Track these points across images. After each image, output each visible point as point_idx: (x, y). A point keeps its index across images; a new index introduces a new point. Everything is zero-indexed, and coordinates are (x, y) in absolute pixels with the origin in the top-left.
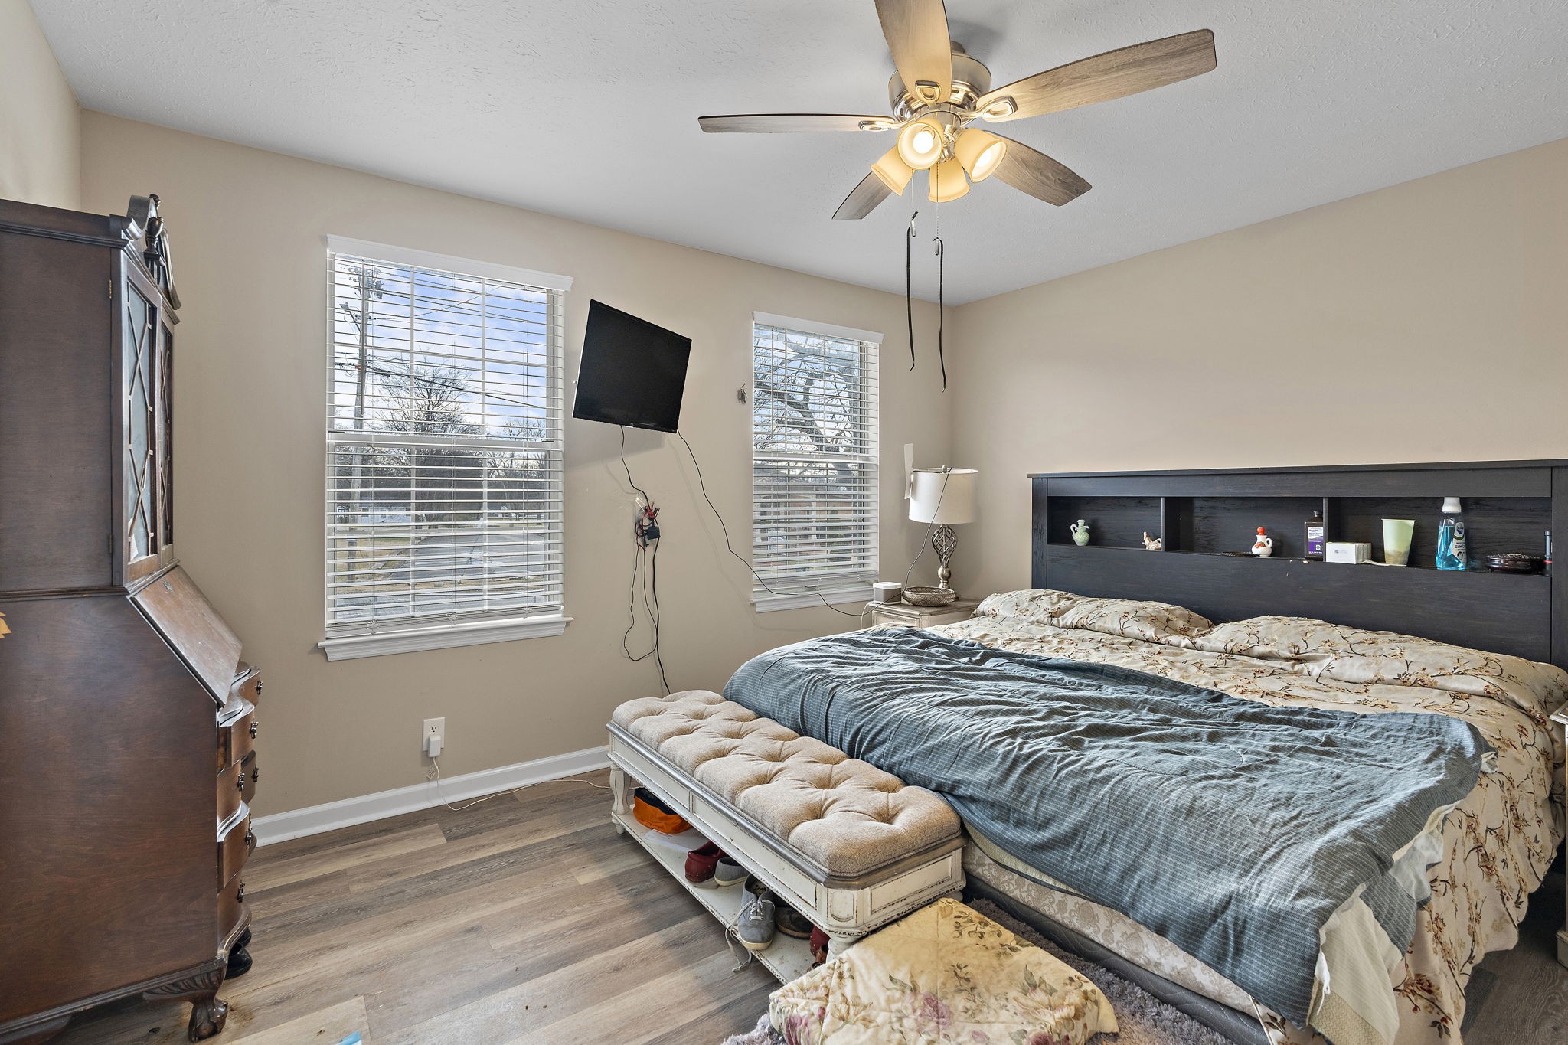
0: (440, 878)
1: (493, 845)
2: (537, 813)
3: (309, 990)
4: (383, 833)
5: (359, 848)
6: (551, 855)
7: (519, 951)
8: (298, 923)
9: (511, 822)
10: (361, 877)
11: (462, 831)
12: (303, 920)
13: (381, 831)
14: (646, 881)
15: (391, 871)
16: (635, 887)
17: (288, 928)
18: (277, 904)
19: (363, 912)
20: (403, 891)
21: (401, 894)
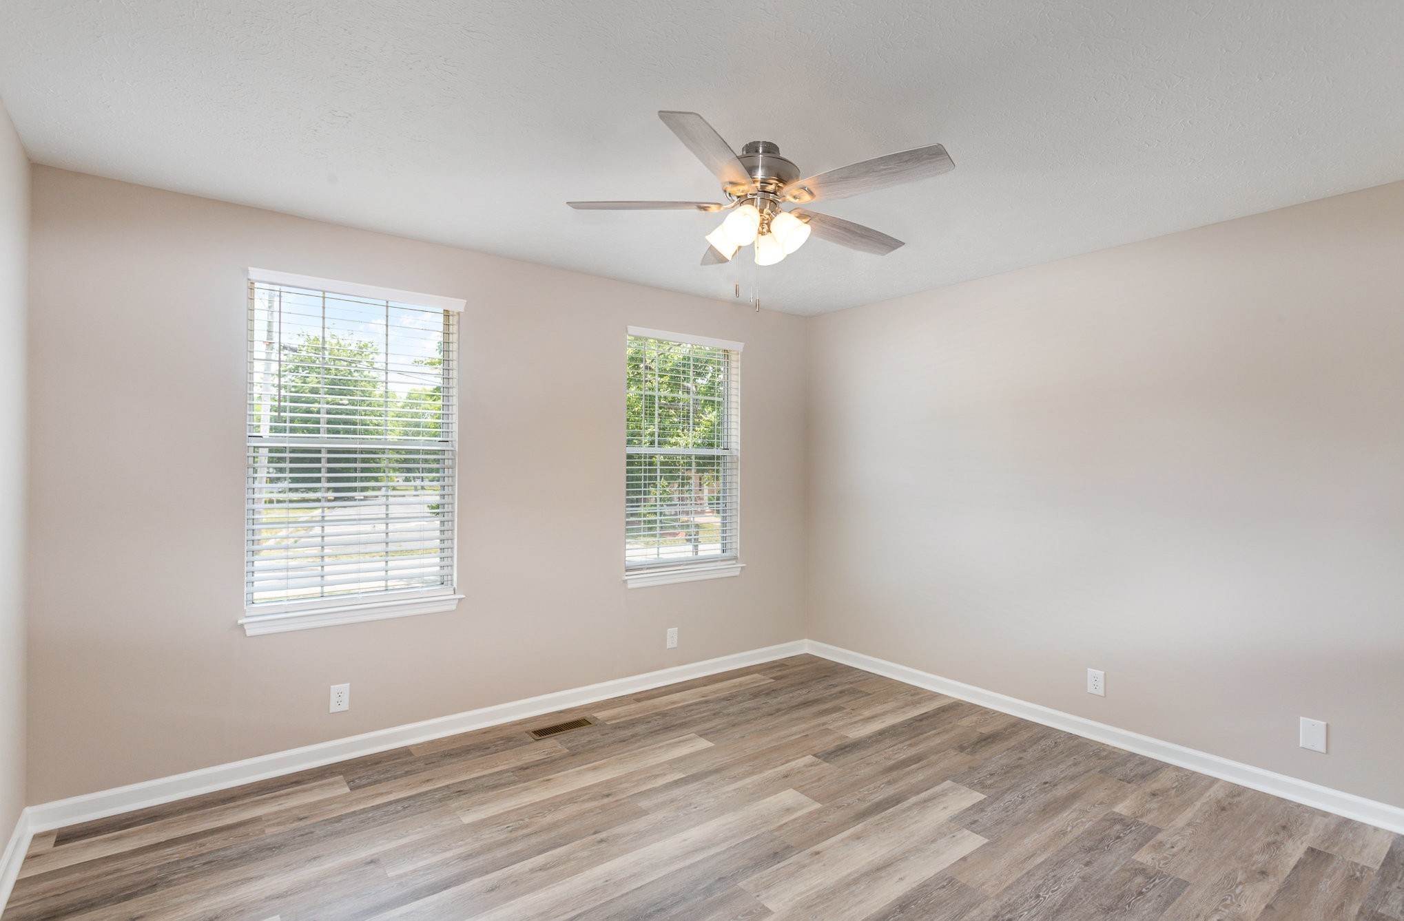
0: (344, 821)
1: (390, 793)
2: (430, 766)
3: (233, 912)
4: (294, 785)
5: (273, 798)
6: (440, 800)
7: (411, 877)
8: (222, 860)
9: (407, 773)
10: (274, 821)
11: (364, 781)
12: (226, 857)
13: (292, 783)
14: (521, 820)
15: (302, 816)
16: (511, 825)
17: (213, 864)
18: (202, 845)
19: (278, 850)
20: (312, 833)
21: (310, 835)
